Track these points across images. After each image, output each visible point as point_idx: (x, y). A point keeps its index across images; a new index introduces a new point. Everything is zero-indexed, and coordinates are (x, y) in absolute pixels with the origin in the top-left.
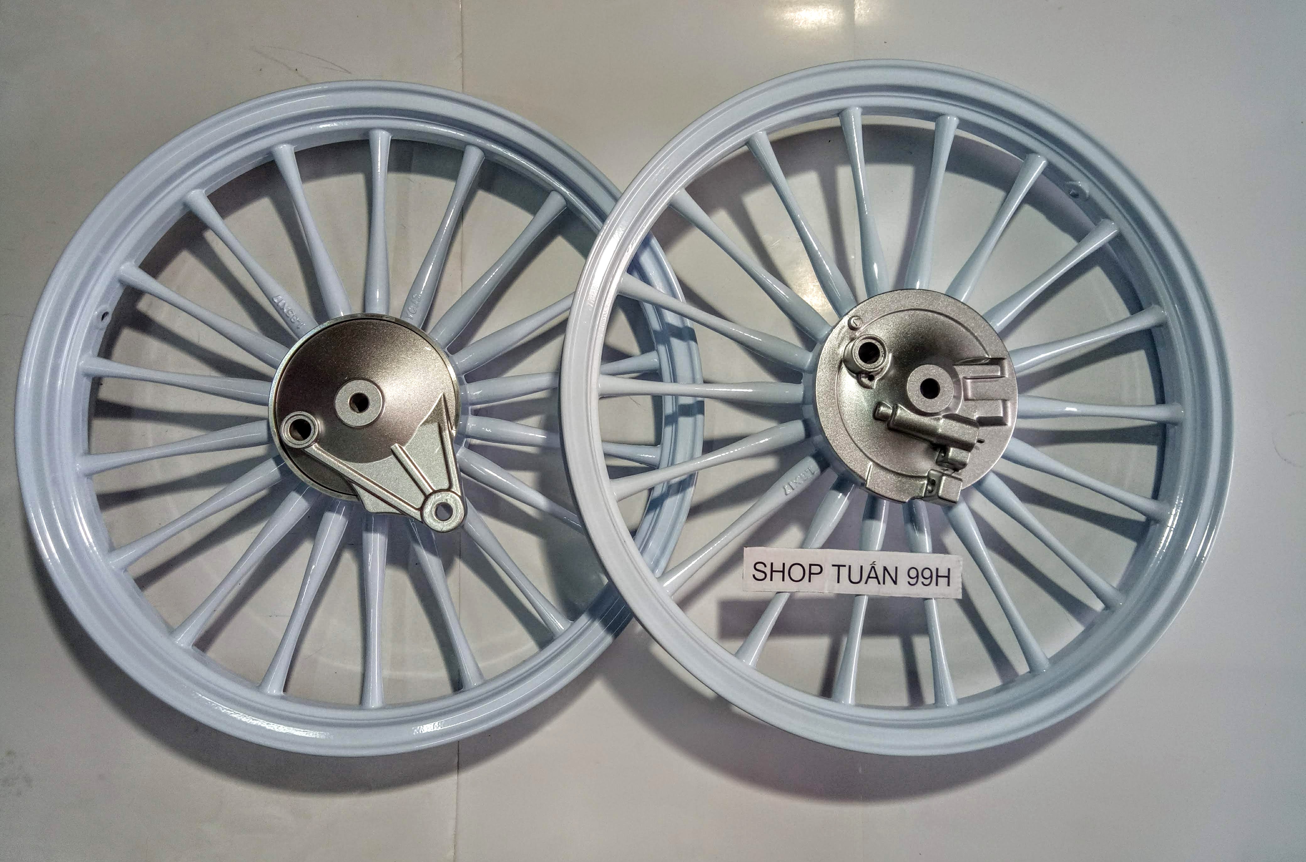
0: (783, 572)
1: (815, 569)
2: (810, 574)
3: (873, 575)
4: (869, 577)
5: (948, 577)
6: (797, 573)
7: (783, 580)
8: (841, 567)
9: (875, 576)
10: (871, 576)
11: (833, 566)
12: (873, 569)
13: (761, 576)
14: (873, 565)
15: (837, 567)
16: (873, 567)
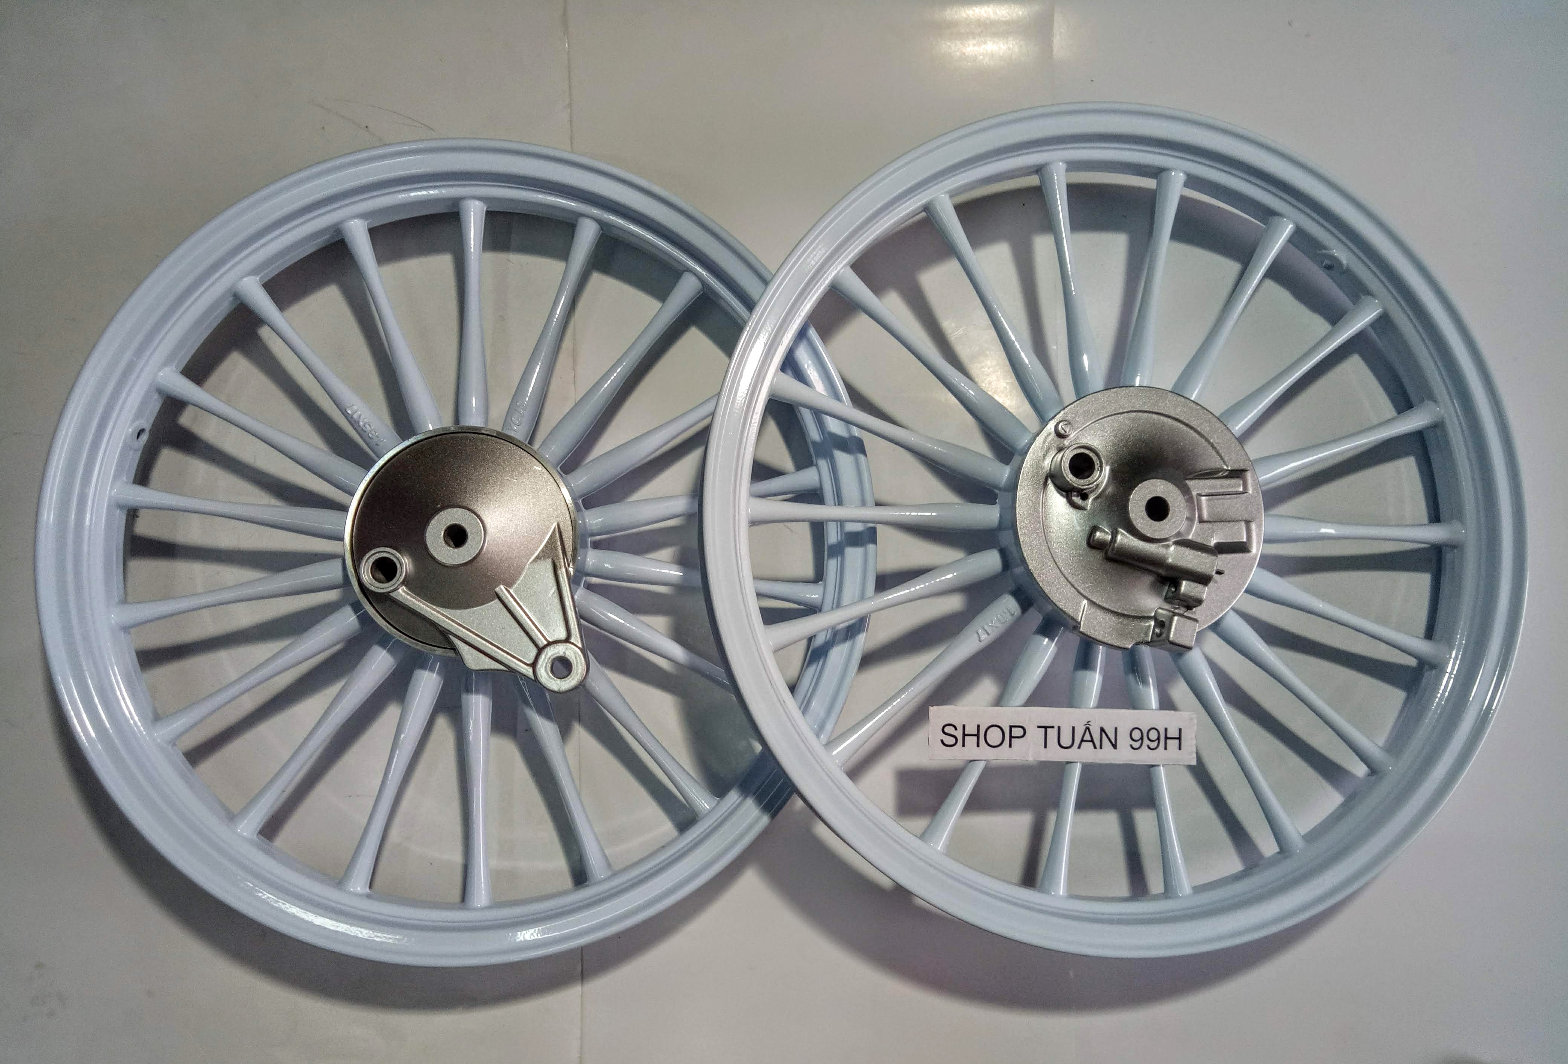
0: (978, 735)
1: (1017, 732)
2: (1011, 737)
3: (1087, 737)
4: (1082, 740)
5: (1179, 739)
6: (994, 736)
7: (978, 746)
8: (1049, 730)
9: (1090, 739)
10: (1085, 739)
11: (1039, 727)
12: (1087, 731)
13: (953, 741)
14: (1088, 726)
15: (1043, 729)
16: (1088, 728)
